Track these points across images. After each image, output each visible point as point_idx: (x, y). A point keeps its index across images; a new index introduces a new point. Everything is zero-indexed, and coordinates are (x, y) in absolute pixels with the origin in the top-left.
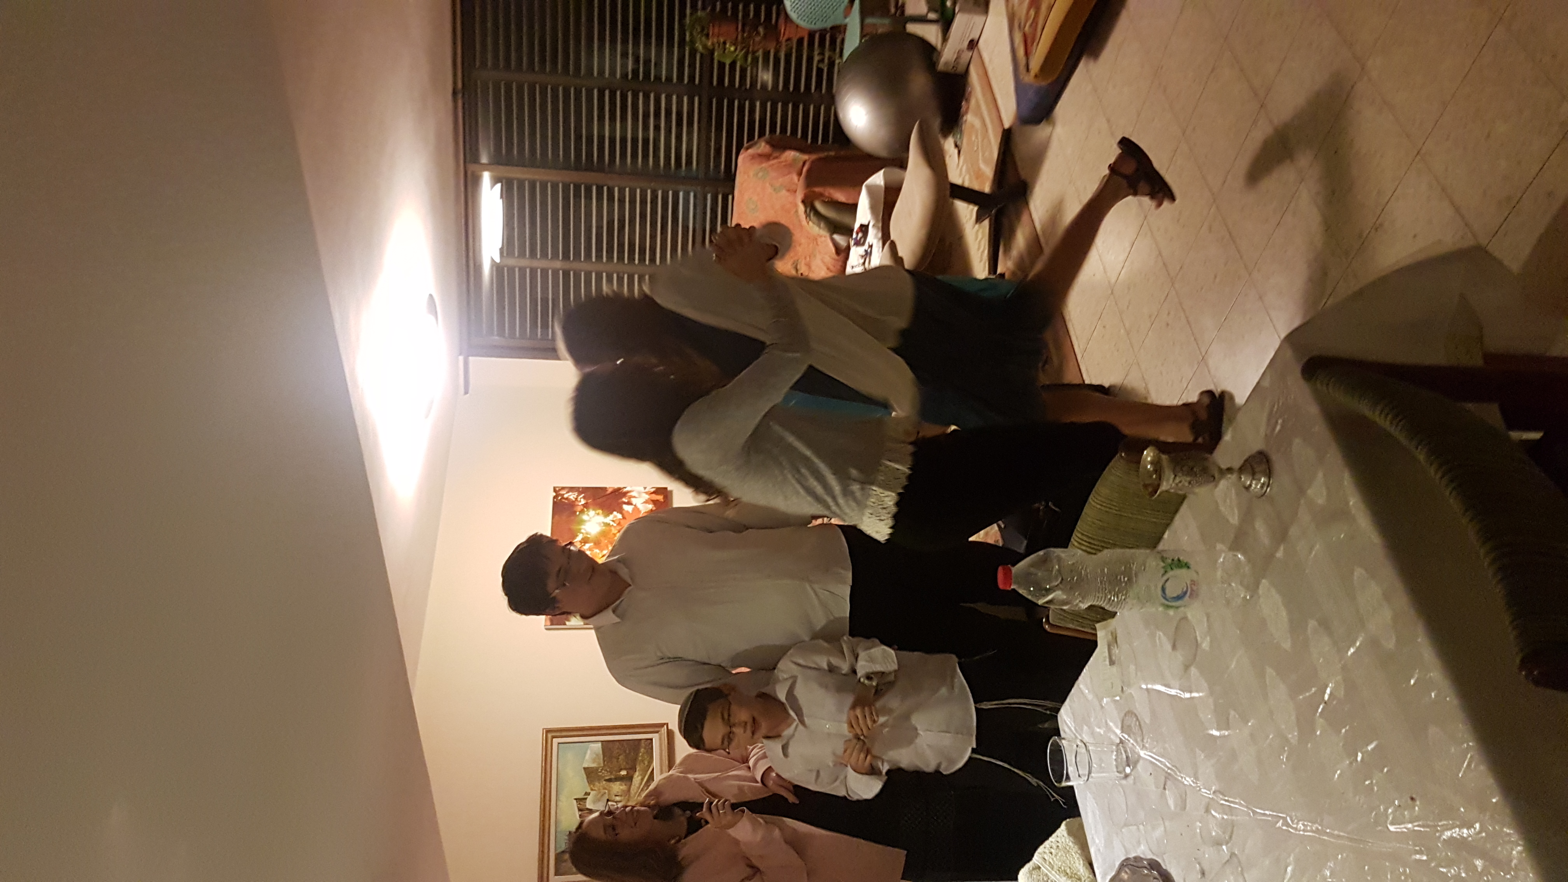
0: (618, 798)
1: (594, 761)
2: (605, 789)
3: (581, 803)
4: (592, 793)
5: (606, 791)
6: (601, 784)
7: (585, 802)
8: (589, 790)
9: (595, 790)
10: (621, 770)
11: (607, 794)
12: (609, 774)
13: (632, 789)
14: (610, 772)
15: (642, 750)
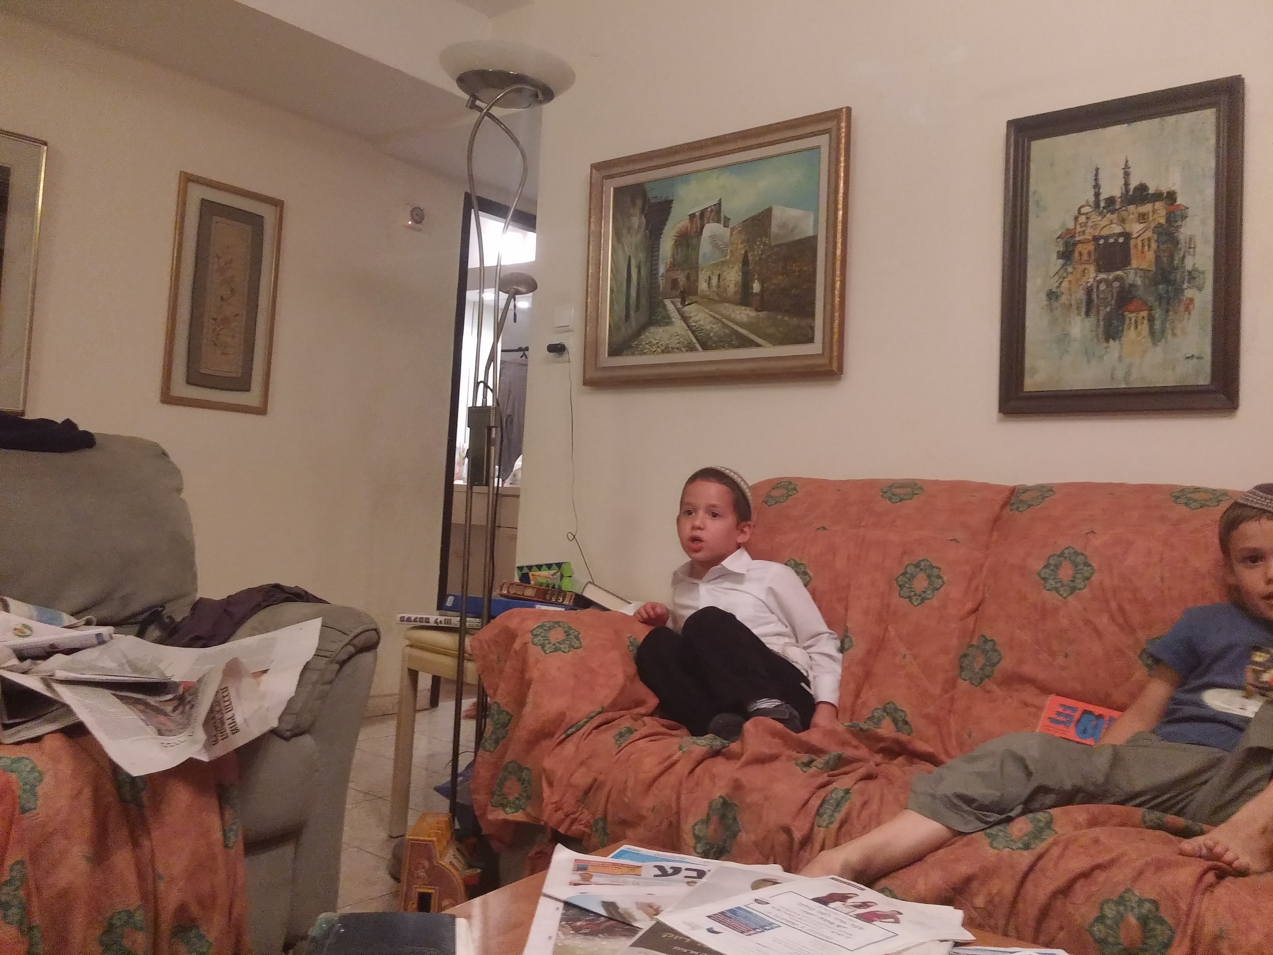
0: (714, 281)
1: (783, 226)
2: (731, 251)
3: (713, 214)
4: (728, 231)
5: (728, 257)
6: (740, 246)
7: (714, 222)
8: (732, 224)
9: (731, 235)
10: (762, 282)
11: (723, 259)
12: (757, 259)
13: (727, 305)
14: (760, 259)
15: (795, 321)
